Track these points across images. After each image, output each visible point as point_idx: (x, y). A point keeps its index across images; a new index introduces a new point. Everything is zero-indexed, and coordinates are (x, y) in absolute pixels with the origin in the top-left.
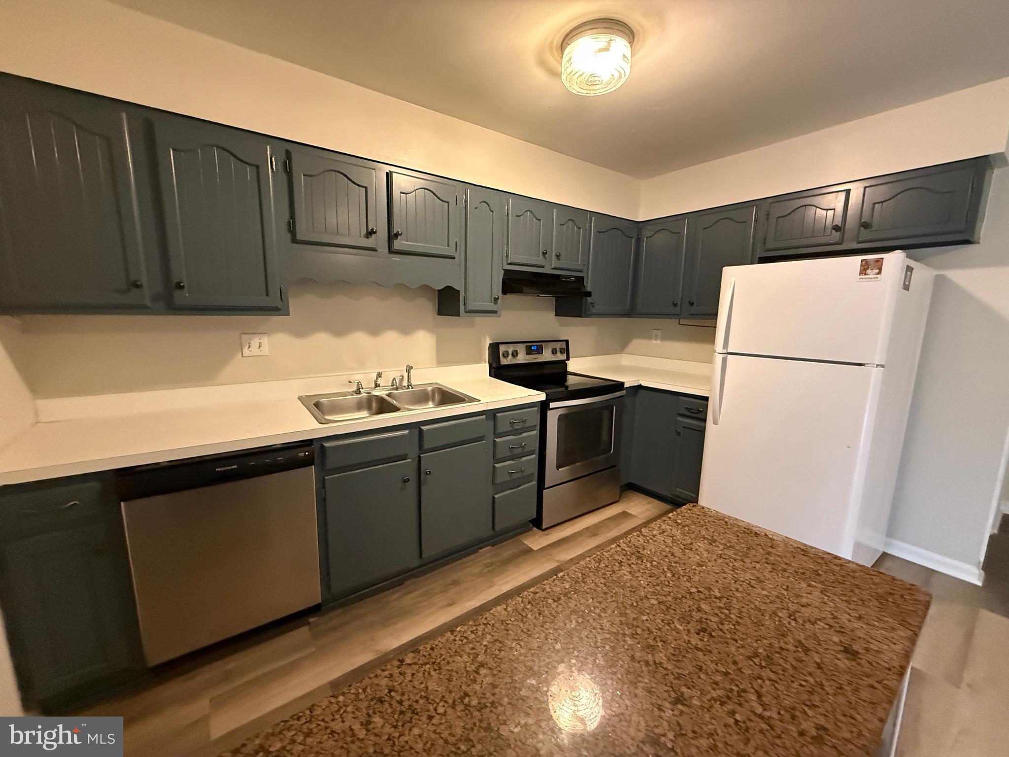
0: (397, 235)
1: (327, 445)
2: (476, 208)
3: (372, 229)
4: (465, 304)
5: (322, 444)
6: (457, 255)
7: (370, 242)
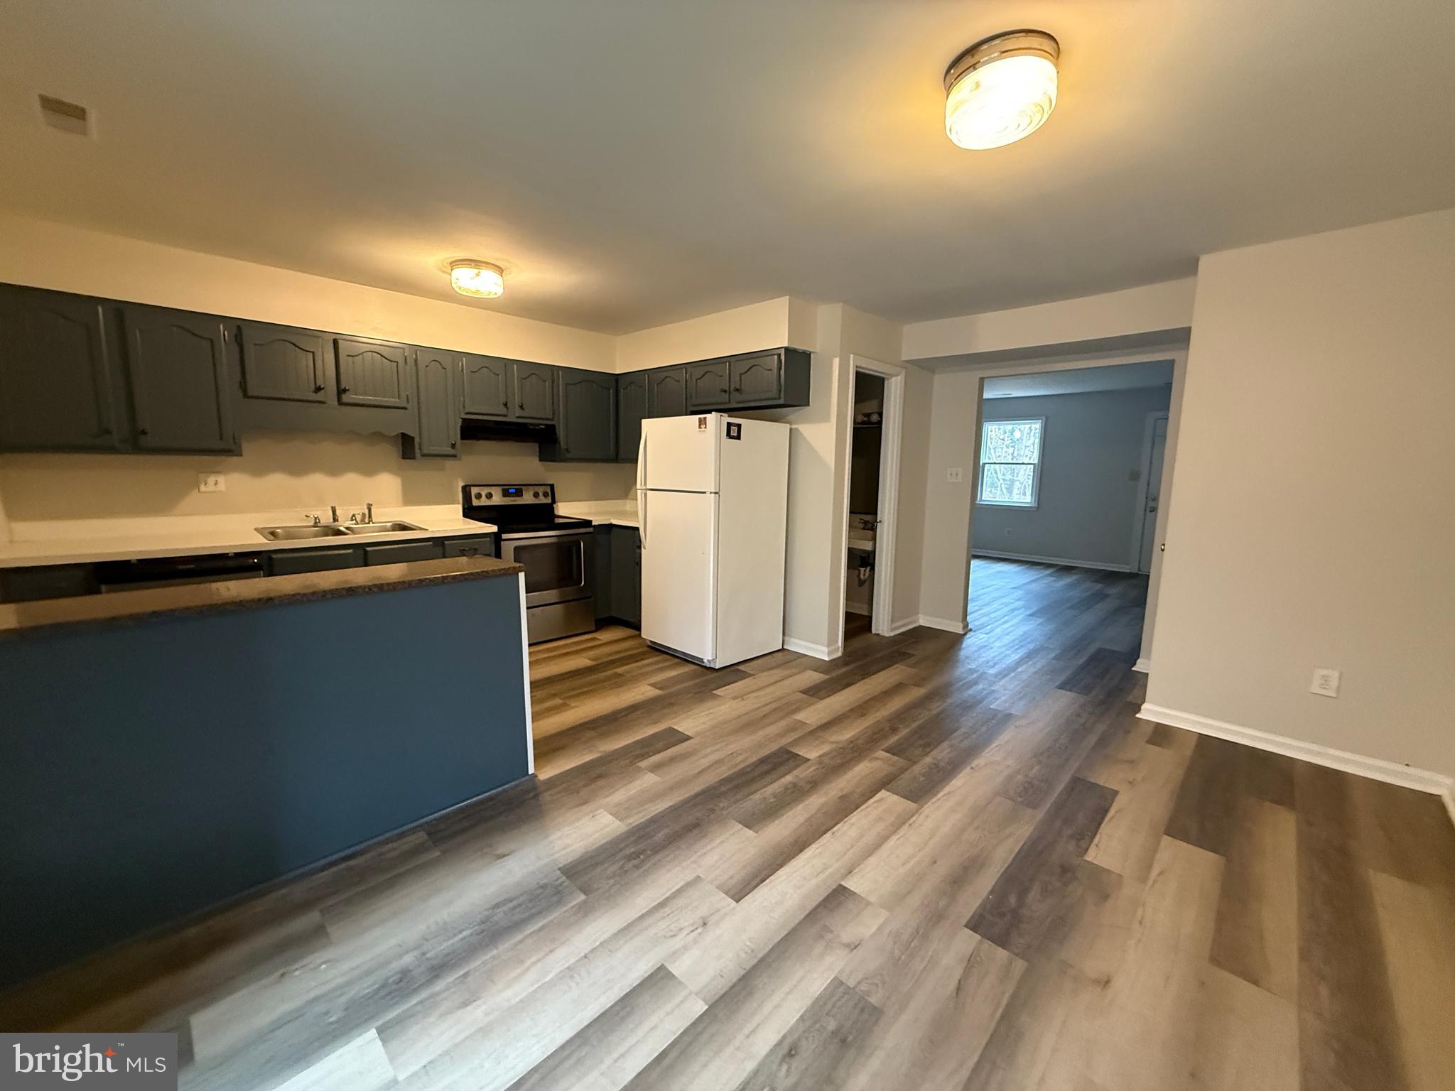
0: (345, 391)
1: (274, 556)
2: (427, 366)
3: (320, 386)
4: (420, 449)
5: (270, 556)
6: (408, 406)
7: (320, 396)
